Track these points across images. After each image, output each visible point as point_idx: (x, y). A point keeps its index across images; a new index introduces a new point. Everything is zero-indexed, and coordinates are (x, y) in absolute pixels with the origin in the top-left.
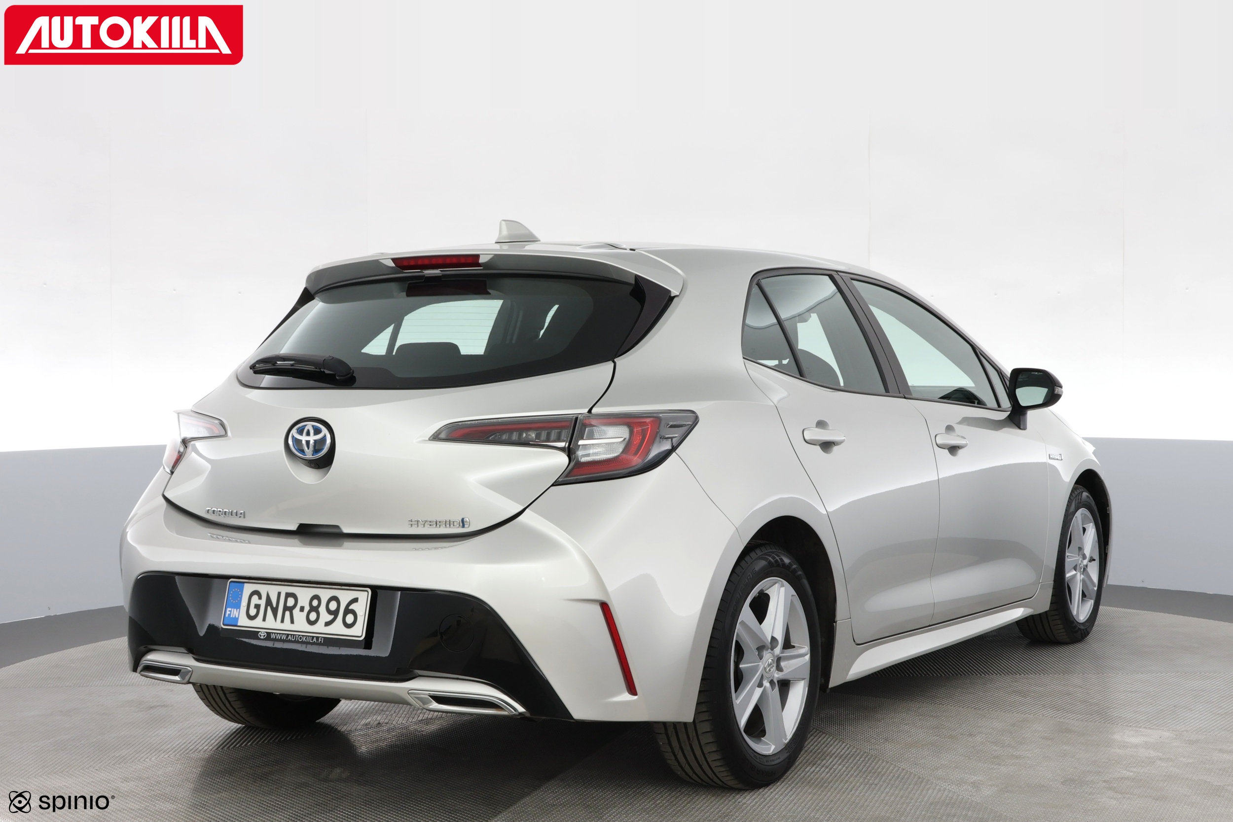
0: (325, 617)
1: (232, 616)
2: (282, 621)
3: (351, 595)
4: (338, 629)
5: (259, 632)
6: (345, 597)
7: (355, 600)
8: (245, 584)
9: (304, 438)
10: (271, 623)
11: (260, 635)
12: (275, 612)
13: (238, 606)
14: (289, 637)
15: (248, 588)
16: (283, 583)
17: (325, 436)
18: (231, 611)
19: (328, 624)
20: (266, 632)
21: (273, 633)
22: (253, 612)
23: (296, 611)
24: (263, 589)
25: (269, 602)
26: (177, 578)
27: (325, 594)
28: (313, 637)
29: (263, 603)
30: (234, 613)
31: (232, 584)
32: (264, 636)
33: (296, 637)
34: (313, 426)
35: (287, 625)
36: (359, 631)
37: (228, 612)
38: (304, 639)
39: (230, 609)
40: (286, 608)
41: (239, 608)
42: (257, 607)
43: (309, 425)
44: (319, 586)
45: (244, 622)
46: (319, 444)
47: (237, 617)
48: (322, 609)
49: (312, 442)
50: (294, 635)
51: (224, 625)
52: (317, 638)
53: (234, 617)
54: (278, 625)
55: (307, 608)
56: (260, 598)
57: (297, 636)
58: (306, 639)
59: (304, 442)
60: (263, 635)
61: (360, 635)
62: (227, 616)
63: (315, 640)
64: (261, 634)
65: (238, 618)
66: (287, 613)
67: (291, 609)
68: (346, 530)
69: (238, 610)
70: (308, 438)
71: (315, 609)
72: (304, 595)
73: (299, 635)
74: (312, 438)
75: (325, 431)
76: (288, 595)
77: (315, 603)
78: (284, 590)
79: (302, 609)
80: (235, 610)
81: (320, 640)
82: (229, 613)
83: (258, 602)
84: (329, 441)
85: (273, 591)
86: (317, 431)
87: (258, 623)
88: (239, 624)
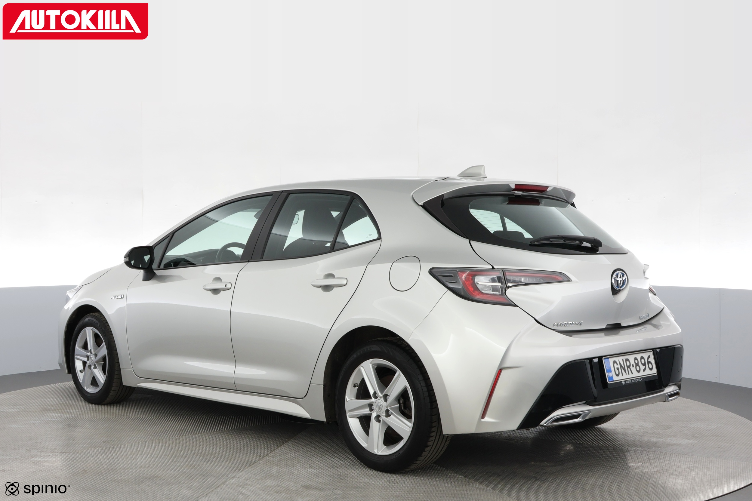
0: (642, 368)
2: (629, 373)
3: (647, 354)
4: (648, 372)
5: (622, 381)
6: (645, 356)
7: (649, 356)
8: (609, 359)
10: (625, 375)
12: (624, 369)
13: (611, 370)
14: (633, 380)
15: (611, 360)
16: (623, 354)
18: (609, 374)
19: (644, 370)
20: (624, 381)
21: (627, 381)
22: (617, 371)
23: (631, 367)
24: (617, 359)
25: (621, 365)
27: (638, 356)
28: (642, 379)
29: (619, 366)
30: (611, 375)
31: (605, 359)
35: (631, 376)
36: (654, 370)
37: (608, 375)
38: (638, 380)
40: (628, 367)
41: (611, 372)
42: (618, 369)
44: (634, 353)
45: (615, 378)
48: (640, 364)
51: (609, 382)
54: (628, 376)
55: (635, 365)
56: (617, 364)
57: (636, 380)
58: (640, 380)
60: (624, 383)
61: (656, 372)
65: (613, 377)
66: (629, 369)
68: (623, 325)
71: (637, 365)
72: (631, 358)
76: (626, 360)
77: (636, 362)
78: (624, 358)
79: (633, 365)
81: (644, 379)
83: (617, 366)
85: (620, 359)
87: (620, 377)
88: (614, 380)
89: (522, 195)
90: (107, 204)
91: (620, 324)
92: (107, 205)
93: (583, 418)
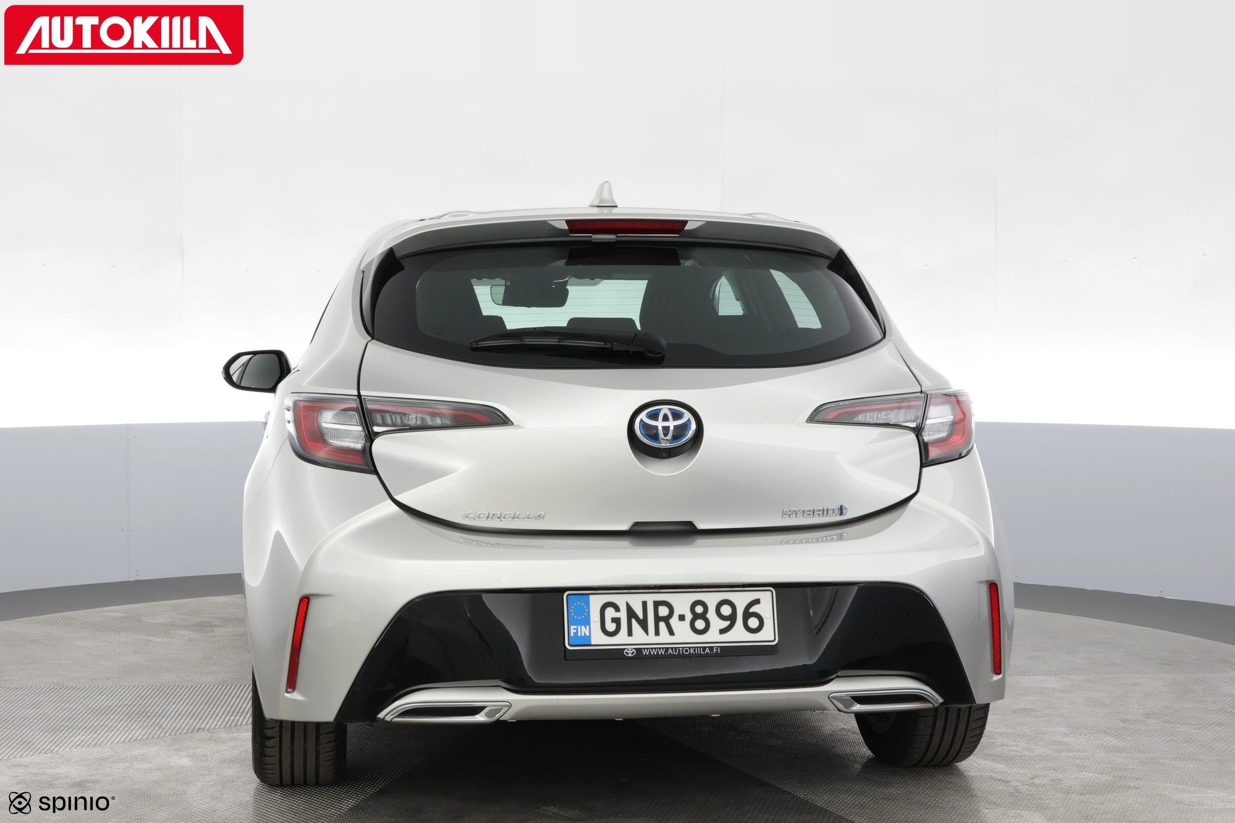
0: (717, 624)
1: (579, 635)
2: (657, 633)
3: (750, 596)
4: (739, 635)
5: (625, 649)
6: (741, 600)
7: (757, 602)
8: (591, 596)
9: (660, 424)
10: (639, 637)
11: (627, 653)
12: (644, 624)
13: (587, 622)
14: (670, 651)
15: (597, 600)
16: (646, 591)
17: (689, 420)
18: (576, 629)
19: (723, 631)
20: (634, 649)
21: (644, 649)
22: (611, 627)
23: (674, 621)
24: (620, 600)
25: (631, 613)
26: (485, 597)
27: (712, 599)
28: (704, 648)
29: (623, 615)
30: (583, 631)
31: (570, 597)
32: (633, 653)
33: (679, 650)
34: (670, 409)
35: (664, 637)
36: (768, 635)
37: (572, 631)
38: (692, 651)
39: (576, 627)
40: (658, 619)
41: (589, 624)
42: (616, 621)
43: (665, 409)
44: (699, 590)
45: (599, 639)
46: (681, 430)
47: (588, 634)
48: (712, 615)
49: (672, 428)
50: (676, 648)
51: (573, 647)
52: (711, 648)
53: (583, 635)
54: (651, 638)
55: (689, 617)
56: (617, 609)
57: (681, 649)
58: (694, 651)
59: (660, 428)
60: (631, 652)
61: (773, 639)
62: (572, 635)
63: (707, 650)
64: (629, 652)
65: (590, 636)
66: (662, 625)
67: (666, 619)
68: (701, 526)
69: (588, 627)
70: (666, 424)
71: (703, 616)
72: (682, 603)
73: (684, 648)
74: (672, 424)
75: (687, 416)
76: (657, 604)
77: (699, 609)
78: (651, 598)
79: (681, 618)
80: (583, 627)
81: (715, 650)
82: (575, 631)
83: (617, 615)
84: (693, 426)
85: (636, 601)
86: (677, 416)
87: (622, 638)
88: (593, 643)
89: (617, 242)
90: (113, 267)
91: (690, 524)
92: (112, 269)
93: (487, 715)
